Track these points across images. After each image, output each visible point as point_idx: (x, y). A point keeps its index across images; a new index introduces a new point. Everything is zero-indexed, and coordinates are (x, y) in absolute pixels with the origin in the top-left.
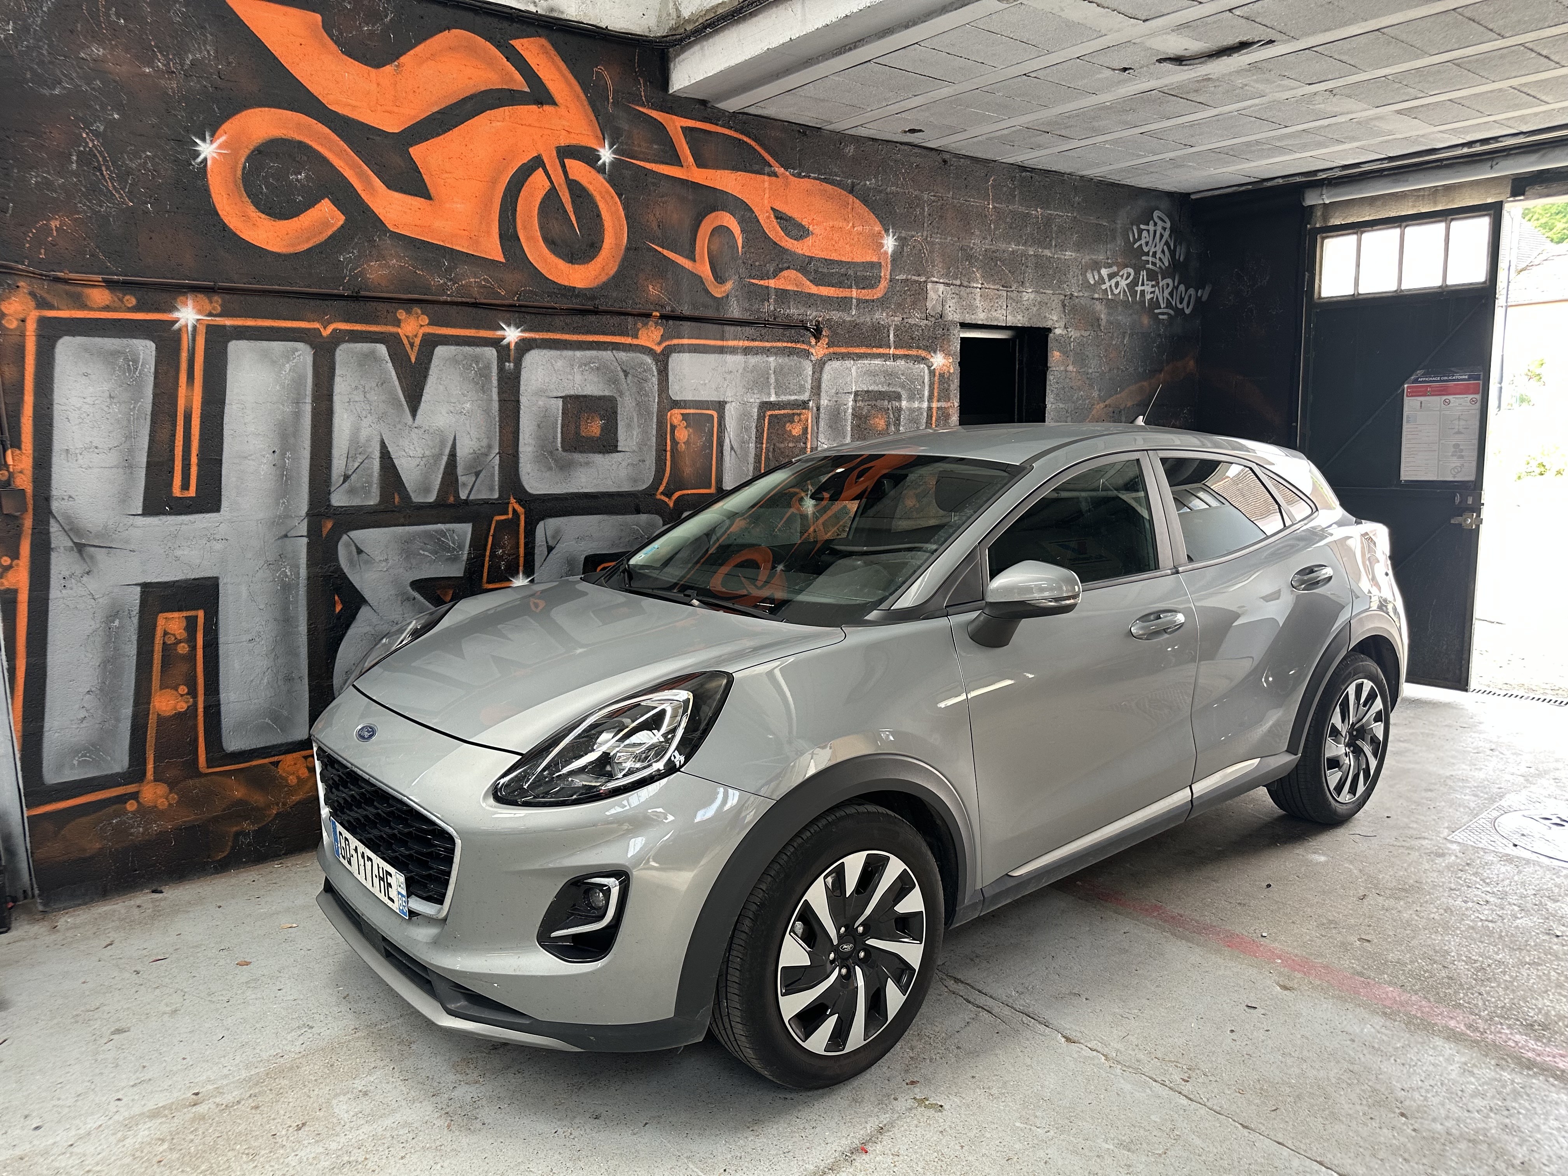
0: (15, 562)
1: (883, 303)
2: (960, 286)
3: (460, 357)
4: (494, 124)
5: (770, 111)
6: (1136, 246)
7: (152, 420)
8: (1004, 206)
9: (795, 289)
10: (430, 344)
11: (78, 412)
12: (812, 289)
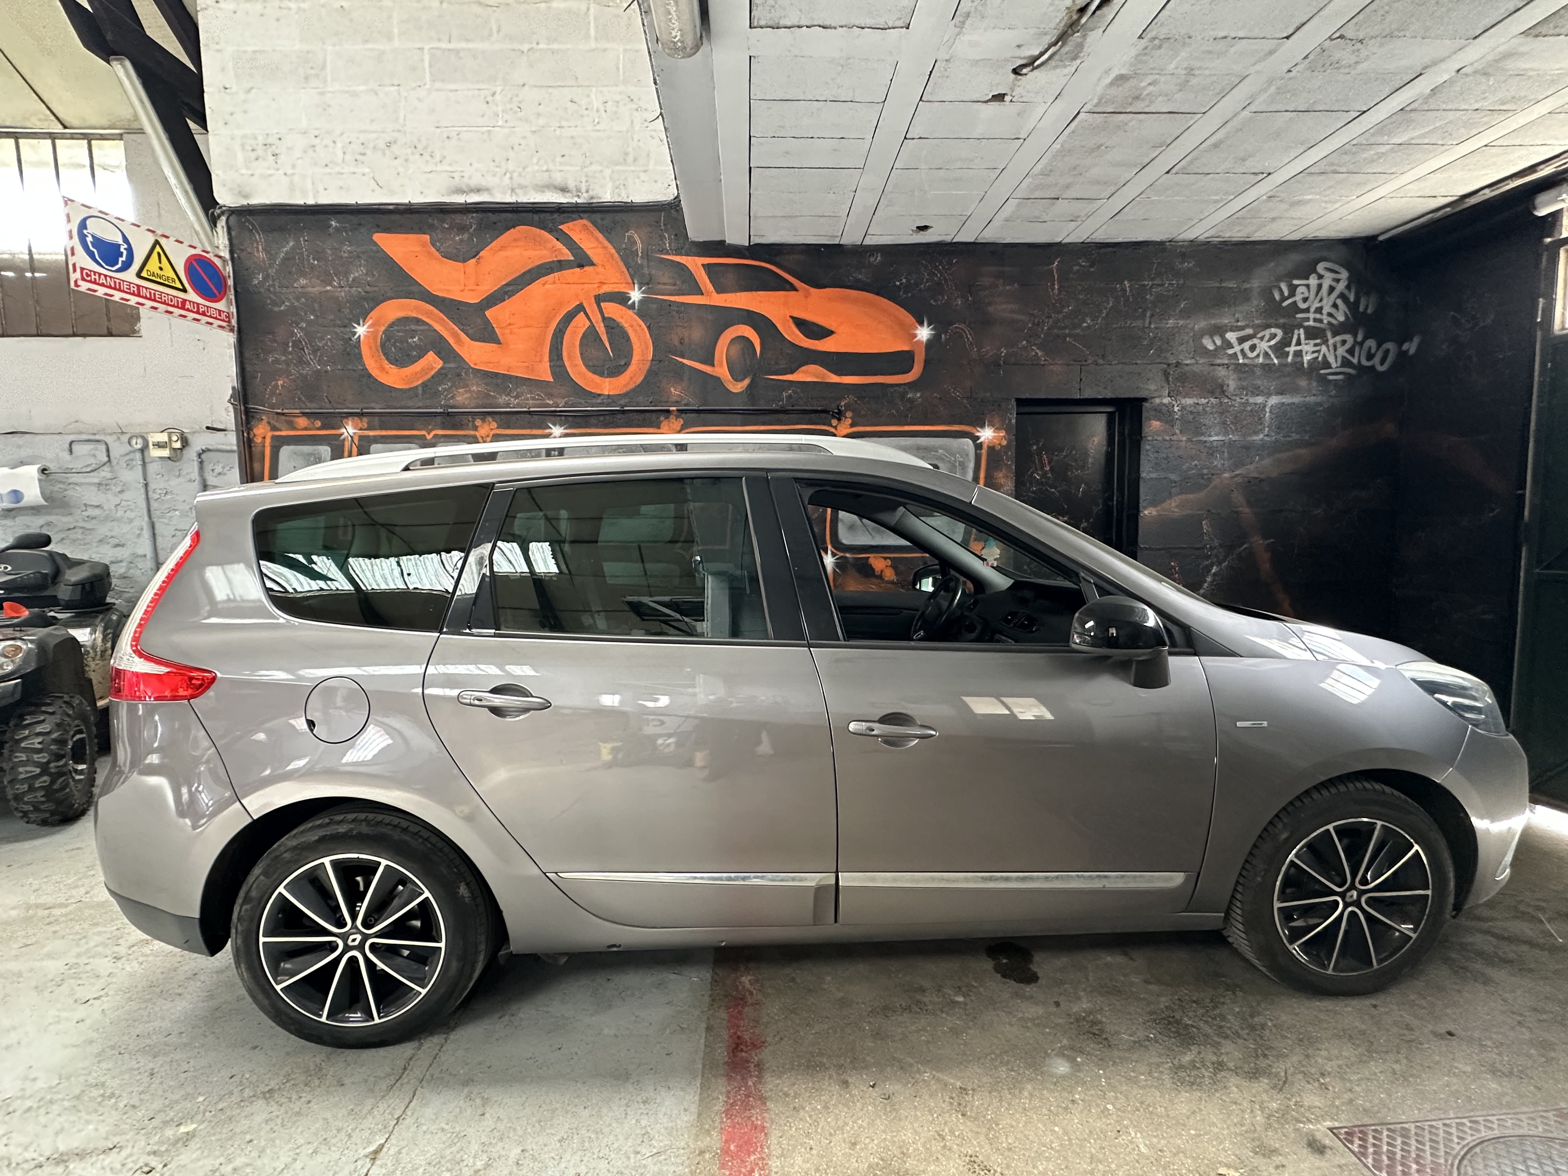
1: (916, 385)
2: (1014, 364)
4: (546, 286)
6: (1285, 304)
8: (1075, 284)
9: (817, 380)
12: (834, 379)
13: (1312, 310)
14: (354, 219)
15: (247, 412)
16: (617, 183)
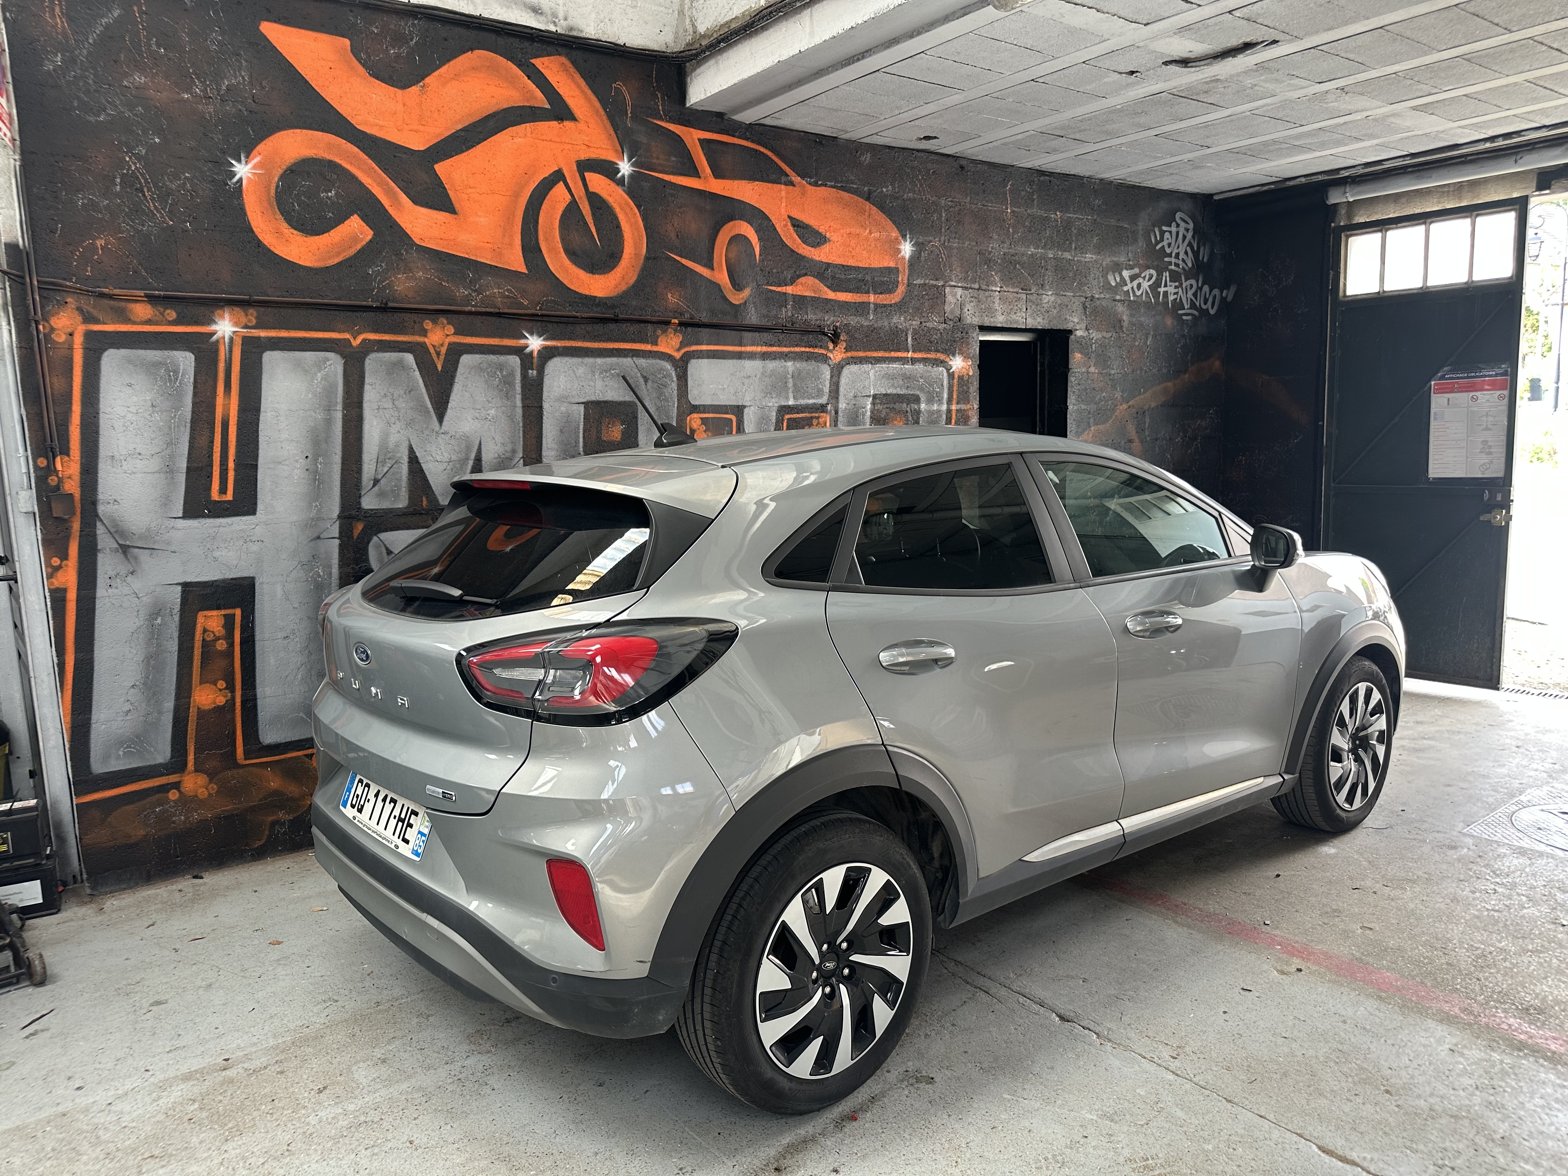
0: (64, 563)
1: (900, 307)
2: (978, 289)
3: (485, 365)
4: (515, 140)
5: (786, 121)
6: (1158, 248)
7: (191, 427)
8: (1022, 210)
9: (813, 295)
10: (455, 353)
11: (122, 420)
12: (828, 294)
13: (1173, 255)
16: (602, 17)
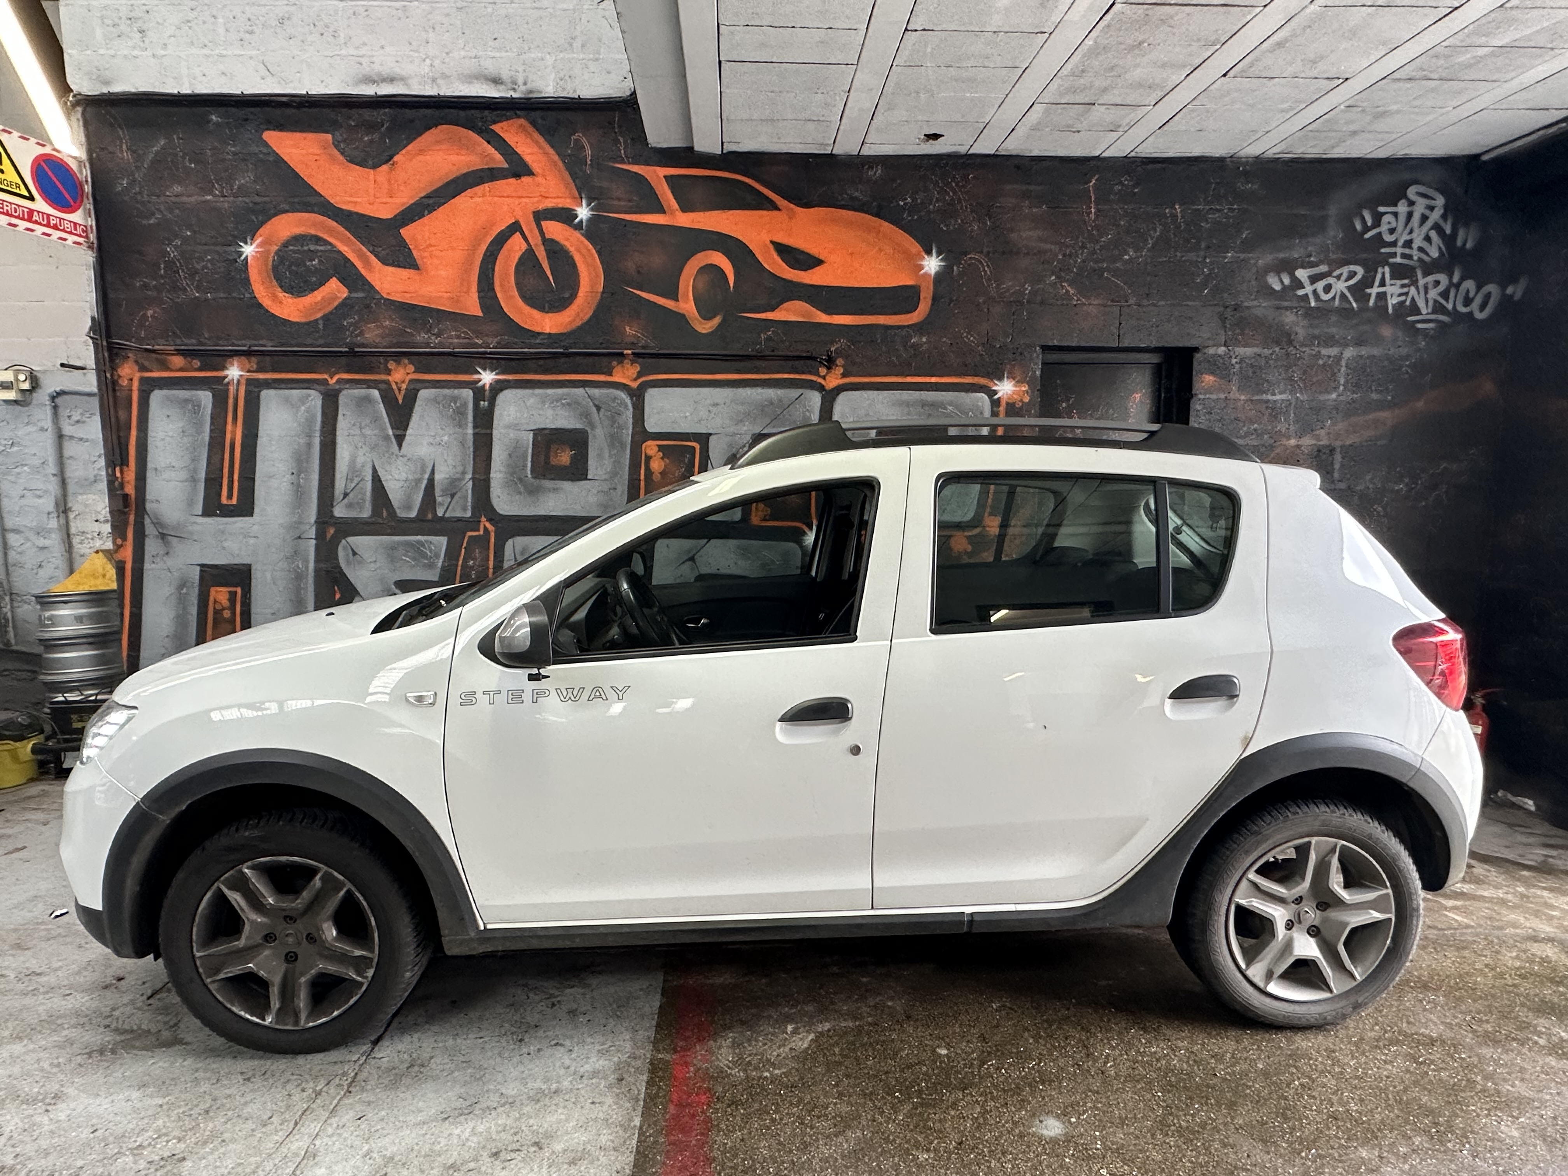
0: (125, 542)
1: (921, 327)
2: (1041, 304)
3: (440, 398)
6: (1368, 236)
7: (209, 448)
8: (1115, 207)
10: (415, 388)
11: (162, 442)
12: (823, 318)
13: (1400, 243)
14: (241, 113)
15: (110, 347)
16: (562, 75)
